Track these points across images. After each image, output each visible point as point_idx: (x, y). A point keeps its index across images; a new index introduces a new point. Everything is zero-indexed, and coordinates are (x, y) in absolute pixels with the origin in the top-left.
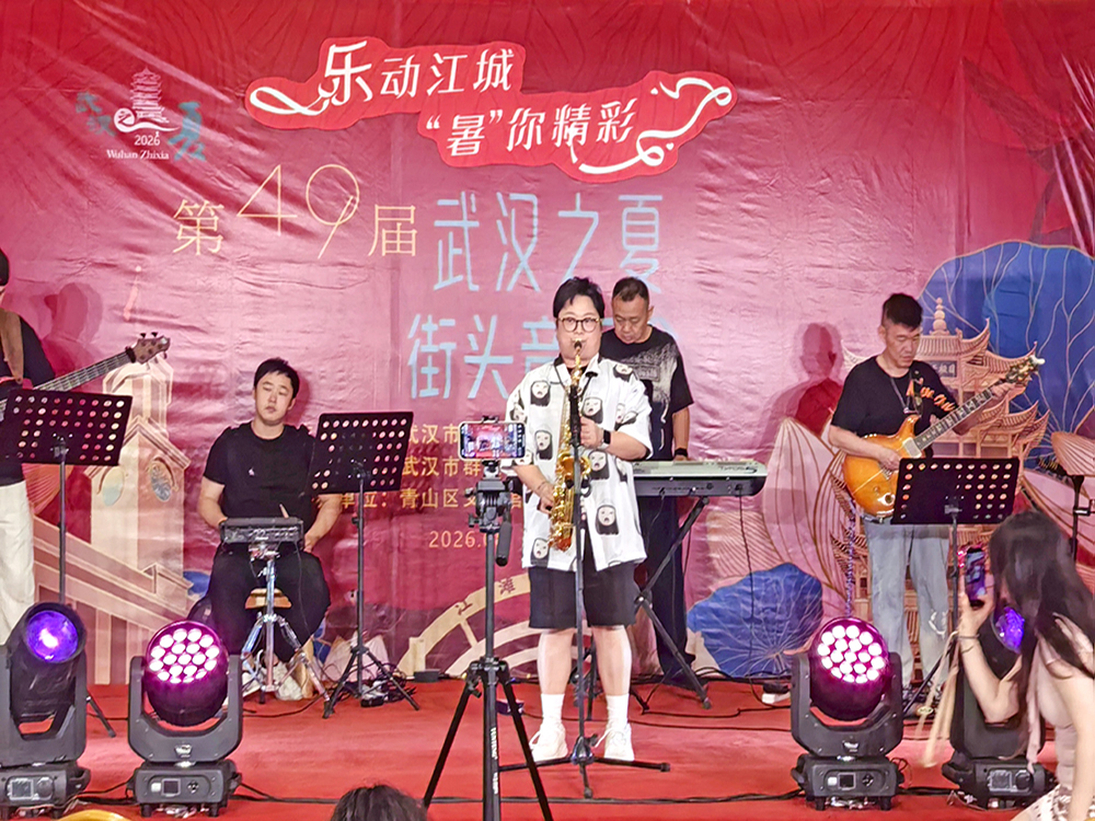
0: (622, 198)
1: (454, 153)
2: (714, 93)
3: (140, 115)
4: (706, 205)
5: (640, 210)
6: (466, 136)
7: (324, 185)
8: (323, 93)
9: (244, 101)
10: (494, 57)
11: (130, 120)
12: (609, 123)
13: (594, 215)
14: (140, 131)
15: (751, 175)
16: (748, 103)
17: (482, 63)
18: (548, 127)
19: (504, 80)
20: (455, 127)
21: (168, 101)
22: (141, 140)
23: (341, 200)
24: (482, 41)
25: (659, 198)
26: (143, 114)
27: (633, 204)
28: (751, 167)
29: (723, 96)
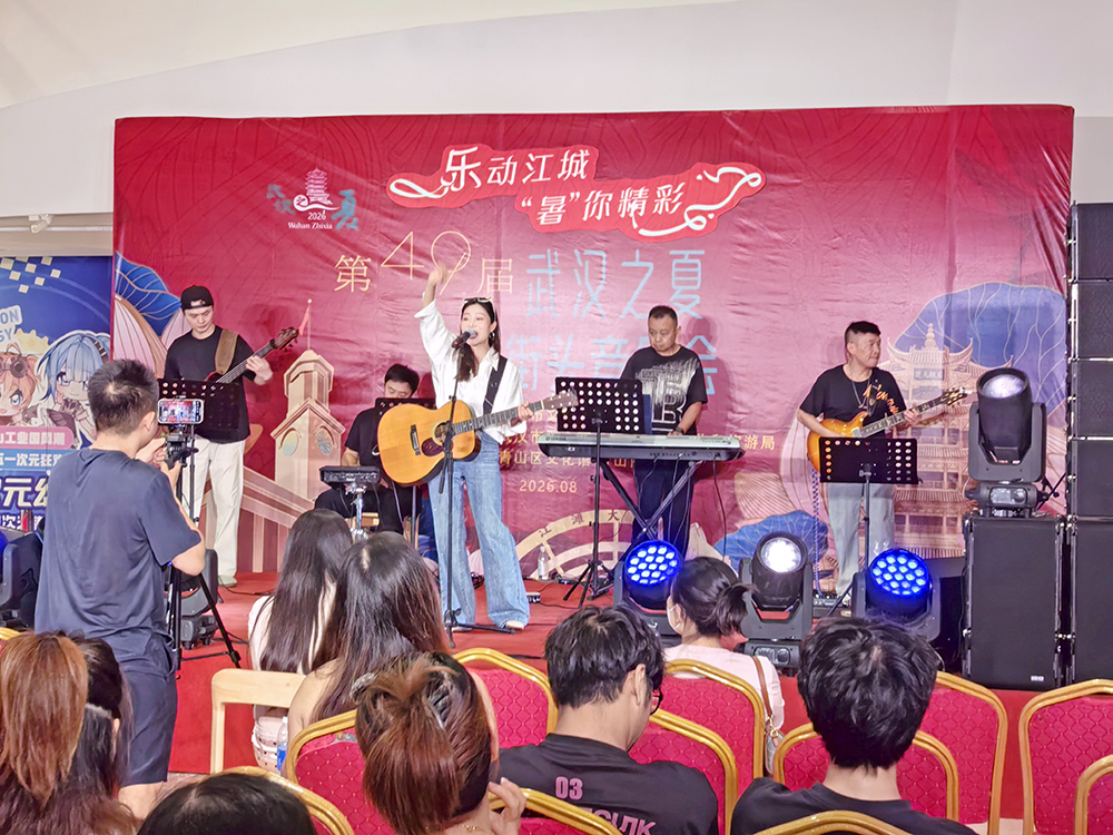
0: (672, 252)
1: (542, 223)
2: (747, 178)
3: (312, 199)
4: (738, 257)
5: (686, 260)
6: (552, 210)
7: (444, 245)
8: (444, 183)
9: (385, 189)
10: (574, 155)
11: (305, 203)
12: (663, 199)
13: (650, 265)
14: (313, 210)
15: (776, 236)
16: (774, 184)
17: (565, 160)
18: (615, 204)
19: (582, 171)
20: (543, 204)
21: (333, 189)
22: (312, 216)
23: (458, 255)
24: (566, 145)
25: (702, 252)
26: (314, 198)
27: (682, 257)
28: (776, 230)
29: (755, 180)
